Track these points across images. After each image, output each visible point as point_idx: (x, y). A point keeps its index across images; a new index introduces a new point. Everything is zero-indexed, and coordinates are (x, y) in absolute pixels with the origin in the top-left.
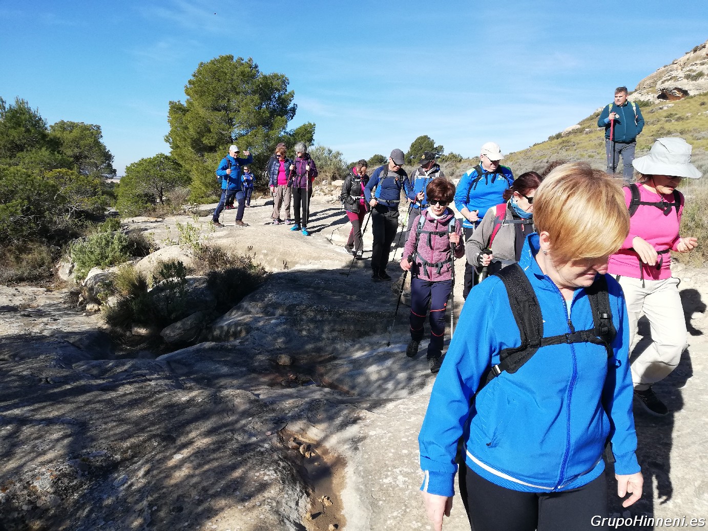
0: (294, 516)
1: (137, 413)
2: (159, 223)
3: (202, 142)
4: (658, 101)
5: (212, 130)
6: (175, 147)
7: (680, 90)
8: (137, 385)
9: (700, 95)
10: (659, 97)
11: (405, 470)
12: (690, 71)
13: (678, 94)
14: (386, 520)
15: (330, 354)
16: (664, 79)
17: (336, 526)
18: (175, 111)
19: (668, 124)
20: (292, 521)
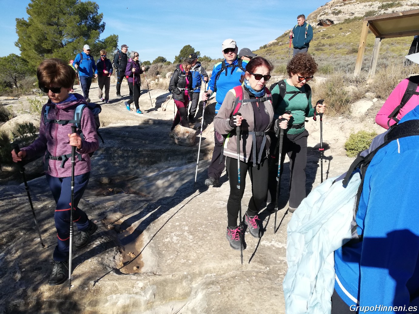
0: (112, 265)
1: (8, 217)
2: (16, 100)
3: (42, 46)
4: (318, 27)
5: (48, 38)
6: (23, 50)
7: (329, 20)
8: (7, 201)
9: (339, 24)
10: (318, 25)
11: (177, 233)
12: (334, 9)
13: (328, 23)
14: (167, 261)
15: (134, 175)
16: (321, 14)
17: (138, 267)
18: (20, 25)
19: (323, 40)
20: (111, 267)
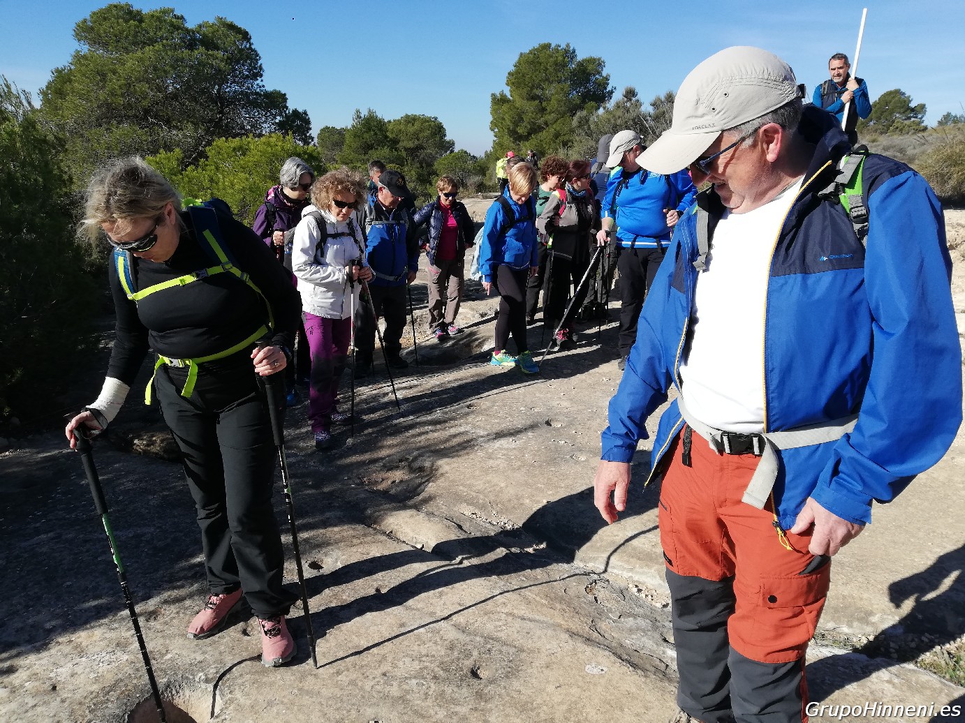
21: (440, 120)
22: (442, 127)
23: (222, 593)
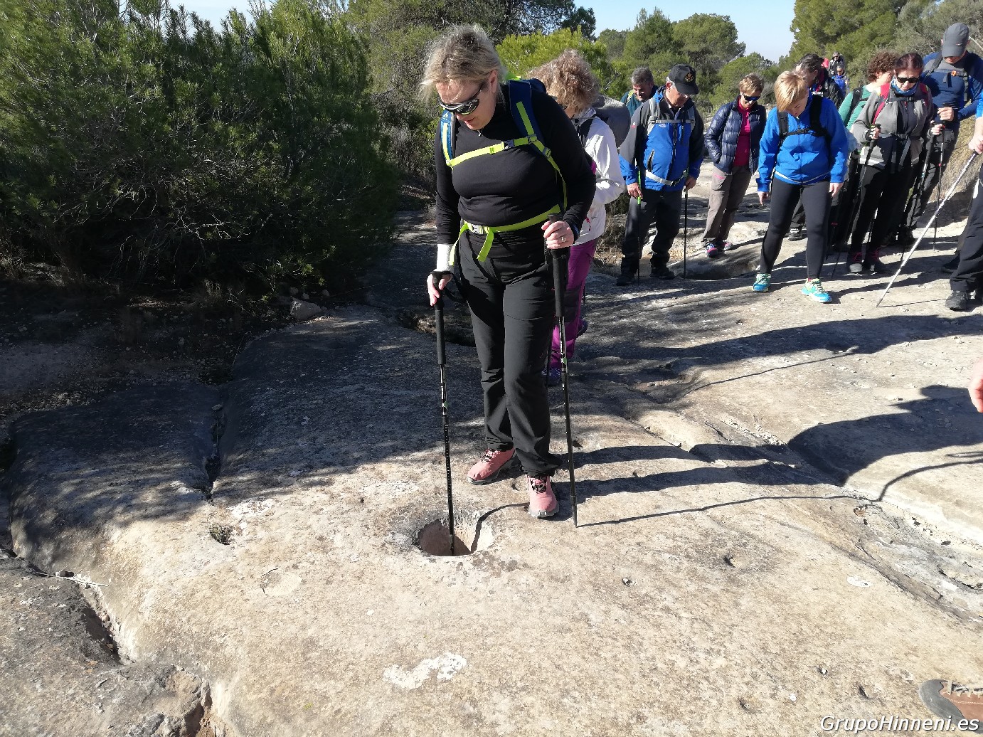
21: (732, 20)
22: (734, 28)
23: (498, 449)
